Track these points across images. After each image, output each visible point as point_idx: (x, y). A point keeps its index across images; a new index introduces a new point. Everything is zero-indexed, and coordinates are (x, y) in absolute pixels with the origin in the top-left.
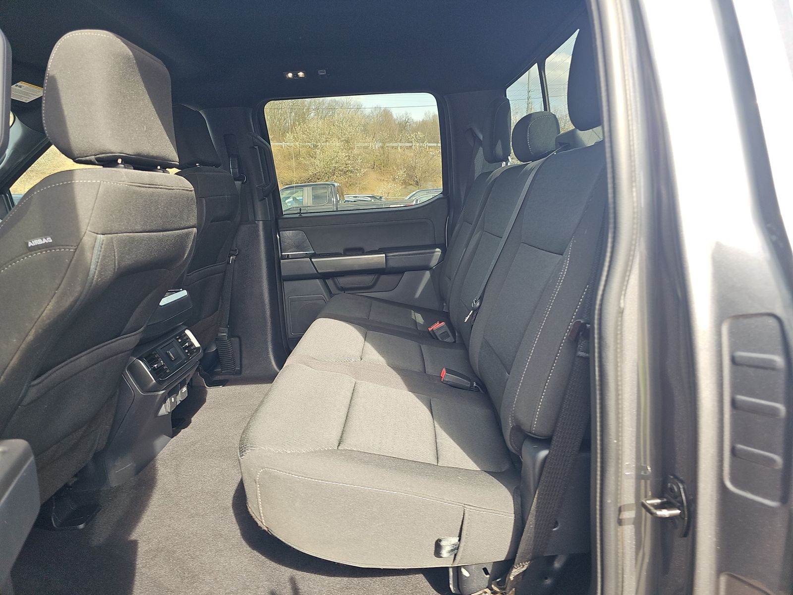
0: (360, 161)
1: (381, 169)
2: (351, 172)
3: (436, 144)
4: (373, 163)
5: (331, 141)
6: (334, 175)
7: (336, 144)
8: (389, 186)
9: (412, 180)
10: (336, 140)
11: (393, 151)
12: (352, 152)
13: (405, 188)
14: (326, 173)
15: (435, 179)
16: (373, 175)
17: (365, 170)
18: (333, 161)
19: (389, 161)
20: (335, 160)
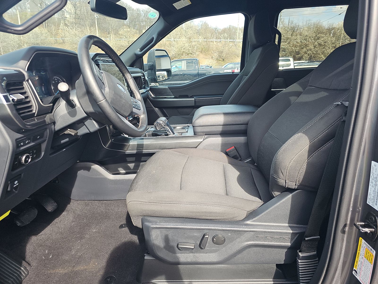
0: (196, 48)
1: (205, 53)
2: (191, 54)
3: (233, 40)
4: (201, 49)
5: (181, 38)
6: (182, 55)
7: (184, 39)
8: (210, 61)
9: (222, 59)
10: (184, 37)
11: (212, 43)
12: (191, 44)
13: (217, 62)
14: (179, 54)
15: (232, 58)
16: (201, 56)
17: (198, 53)
18: (182, 48)
19: (210, 49)
20: (183, 48)
